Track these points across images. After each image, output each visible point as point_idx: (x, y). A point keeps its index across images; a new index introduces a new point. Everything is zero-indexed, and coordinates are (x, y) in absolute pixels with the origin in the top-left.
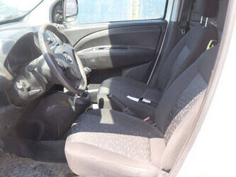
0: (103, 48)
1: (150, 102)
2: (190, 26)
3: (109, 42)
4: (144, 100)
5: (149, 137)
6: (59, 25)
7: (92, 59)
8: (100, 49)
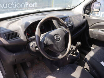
6: (86, 15)
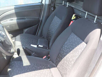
0: (12, 20)
1: (42, 46)
2: (56, 6)
3: (15, 16)
4: (39, 46)
5: (49, 68)
7: (7, 26)
8: (11, 20)
